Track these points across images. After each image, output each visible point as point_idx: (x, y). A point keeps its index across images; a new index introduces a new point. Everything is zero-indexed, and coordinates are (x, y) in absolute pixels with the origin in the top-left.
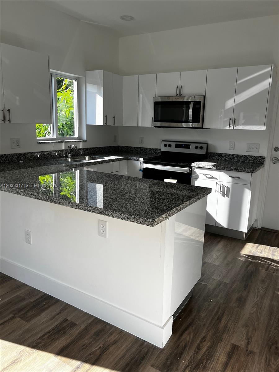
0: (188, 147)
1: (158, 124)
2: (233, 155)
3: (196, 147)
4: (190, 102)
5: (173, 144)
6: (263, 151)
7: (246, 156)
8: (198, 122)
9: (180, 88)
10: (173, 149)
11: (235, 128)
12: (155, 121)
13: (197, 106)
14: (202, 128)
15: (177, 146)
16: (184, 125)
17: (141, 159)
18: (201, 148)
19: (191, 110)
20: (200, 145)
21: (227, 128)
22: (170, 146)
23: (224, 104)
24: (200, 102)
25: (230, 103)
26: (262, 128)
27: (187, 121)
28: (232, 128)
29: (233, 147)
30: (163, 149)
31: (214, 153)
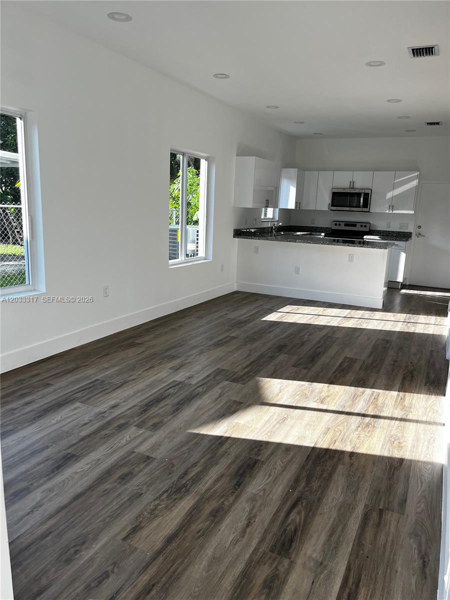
0: (355, 226)
1: (334, 208)
2: (389, 231)
3: (362, 226)
4: (361, 194)
5: (343, 224)
6: (410, 229)
7: (399, 232)
8: (367, 207)
9: (352, 183)
10: (342, 227)
11: (393, 212)
12: (332, 206)
13: (367, 196)
14: (369, 212)
15: (346, 225)
16: (355, 209)
17: (323, 234)
18: (365, 226)
19: (362, 199)
20: (365, 224)
21: (388, 211)
22: (340, 225)
23: (385, 195)
24: (369, 194)
25: (389, 195)
26: (412, 212)
27: (359, 207)
28: (391, 212)
29: (389, 225)
30: (334, 227)
31: (375, 230)
